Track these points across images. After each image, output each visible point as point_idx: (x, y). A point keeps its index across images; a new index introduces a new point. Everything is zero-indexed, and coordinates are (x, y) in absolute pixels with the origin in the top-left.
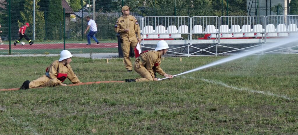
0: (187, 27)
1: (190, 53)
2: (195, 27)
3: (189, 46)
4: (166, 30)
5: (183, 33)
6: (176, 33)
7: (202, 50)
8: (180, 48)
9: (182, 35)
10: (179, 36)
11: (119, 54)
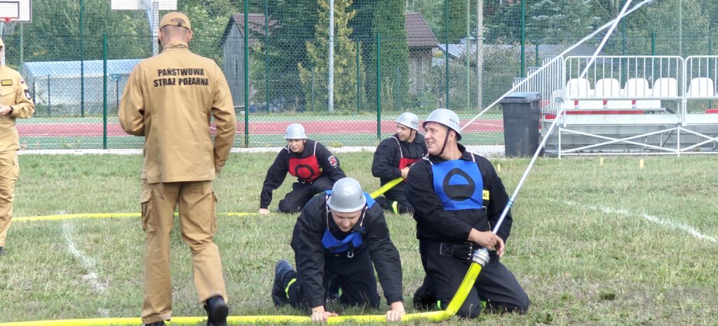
0: (673, 82)
1: (683, 145)
2: (695, 81)
3: (679, 128)
4: (622, 90)
5: (665, 96)
6: (647, 96)
7: (712, 139)
8: (660, 134)
9: (664, 102)
10: (657, 105)
11: (506, 148)
